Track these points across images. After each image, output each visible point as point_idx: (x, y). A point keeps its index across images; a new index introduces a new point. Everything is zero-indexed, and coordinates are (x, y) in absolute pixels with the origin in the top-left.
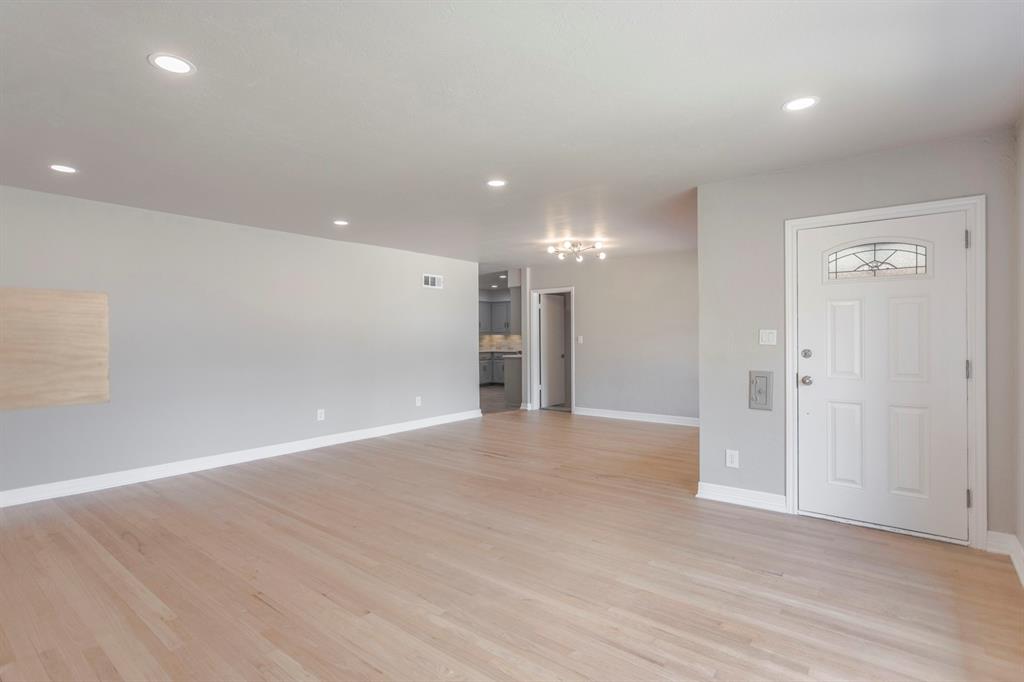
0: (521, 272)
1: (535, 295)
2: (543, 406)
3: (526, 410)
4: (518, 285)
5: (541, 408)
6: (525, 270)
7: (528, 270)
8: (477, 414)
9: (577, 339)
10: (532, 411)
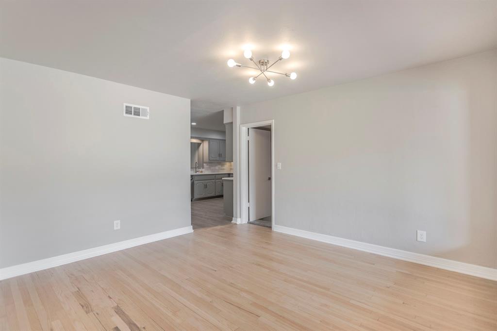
0: (232, 110)
1: (244, 129)
2: (251, 220)
3: (236, 224)
4: (231, 121)
5: (249, 223)
6: (236, 108)
7: (238, 109)
8: (188, 230)
9: (276, 166)
10: (241, 224)
